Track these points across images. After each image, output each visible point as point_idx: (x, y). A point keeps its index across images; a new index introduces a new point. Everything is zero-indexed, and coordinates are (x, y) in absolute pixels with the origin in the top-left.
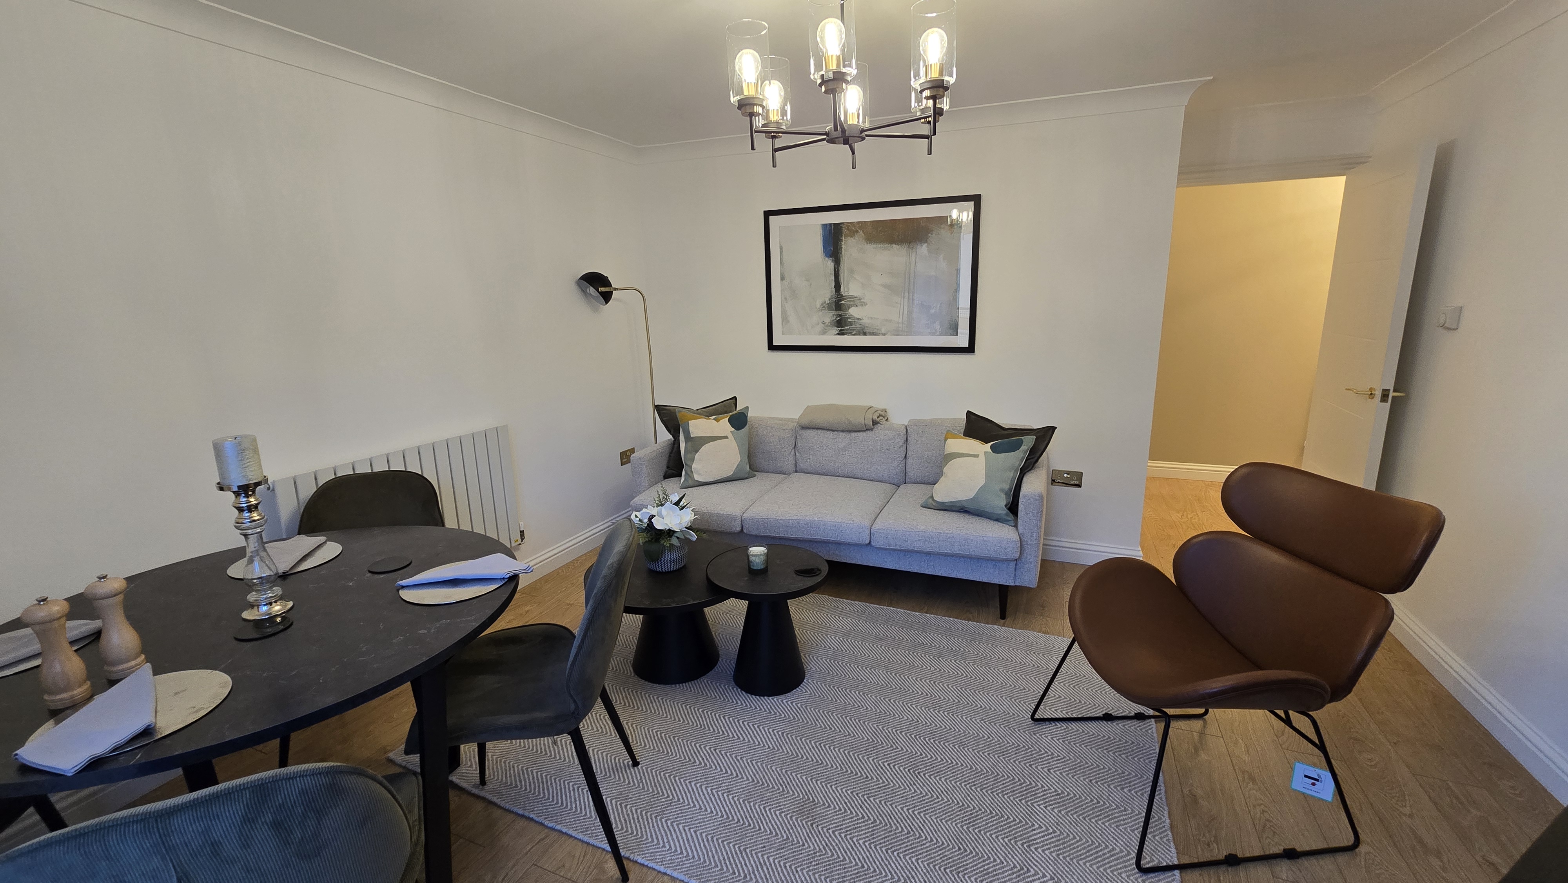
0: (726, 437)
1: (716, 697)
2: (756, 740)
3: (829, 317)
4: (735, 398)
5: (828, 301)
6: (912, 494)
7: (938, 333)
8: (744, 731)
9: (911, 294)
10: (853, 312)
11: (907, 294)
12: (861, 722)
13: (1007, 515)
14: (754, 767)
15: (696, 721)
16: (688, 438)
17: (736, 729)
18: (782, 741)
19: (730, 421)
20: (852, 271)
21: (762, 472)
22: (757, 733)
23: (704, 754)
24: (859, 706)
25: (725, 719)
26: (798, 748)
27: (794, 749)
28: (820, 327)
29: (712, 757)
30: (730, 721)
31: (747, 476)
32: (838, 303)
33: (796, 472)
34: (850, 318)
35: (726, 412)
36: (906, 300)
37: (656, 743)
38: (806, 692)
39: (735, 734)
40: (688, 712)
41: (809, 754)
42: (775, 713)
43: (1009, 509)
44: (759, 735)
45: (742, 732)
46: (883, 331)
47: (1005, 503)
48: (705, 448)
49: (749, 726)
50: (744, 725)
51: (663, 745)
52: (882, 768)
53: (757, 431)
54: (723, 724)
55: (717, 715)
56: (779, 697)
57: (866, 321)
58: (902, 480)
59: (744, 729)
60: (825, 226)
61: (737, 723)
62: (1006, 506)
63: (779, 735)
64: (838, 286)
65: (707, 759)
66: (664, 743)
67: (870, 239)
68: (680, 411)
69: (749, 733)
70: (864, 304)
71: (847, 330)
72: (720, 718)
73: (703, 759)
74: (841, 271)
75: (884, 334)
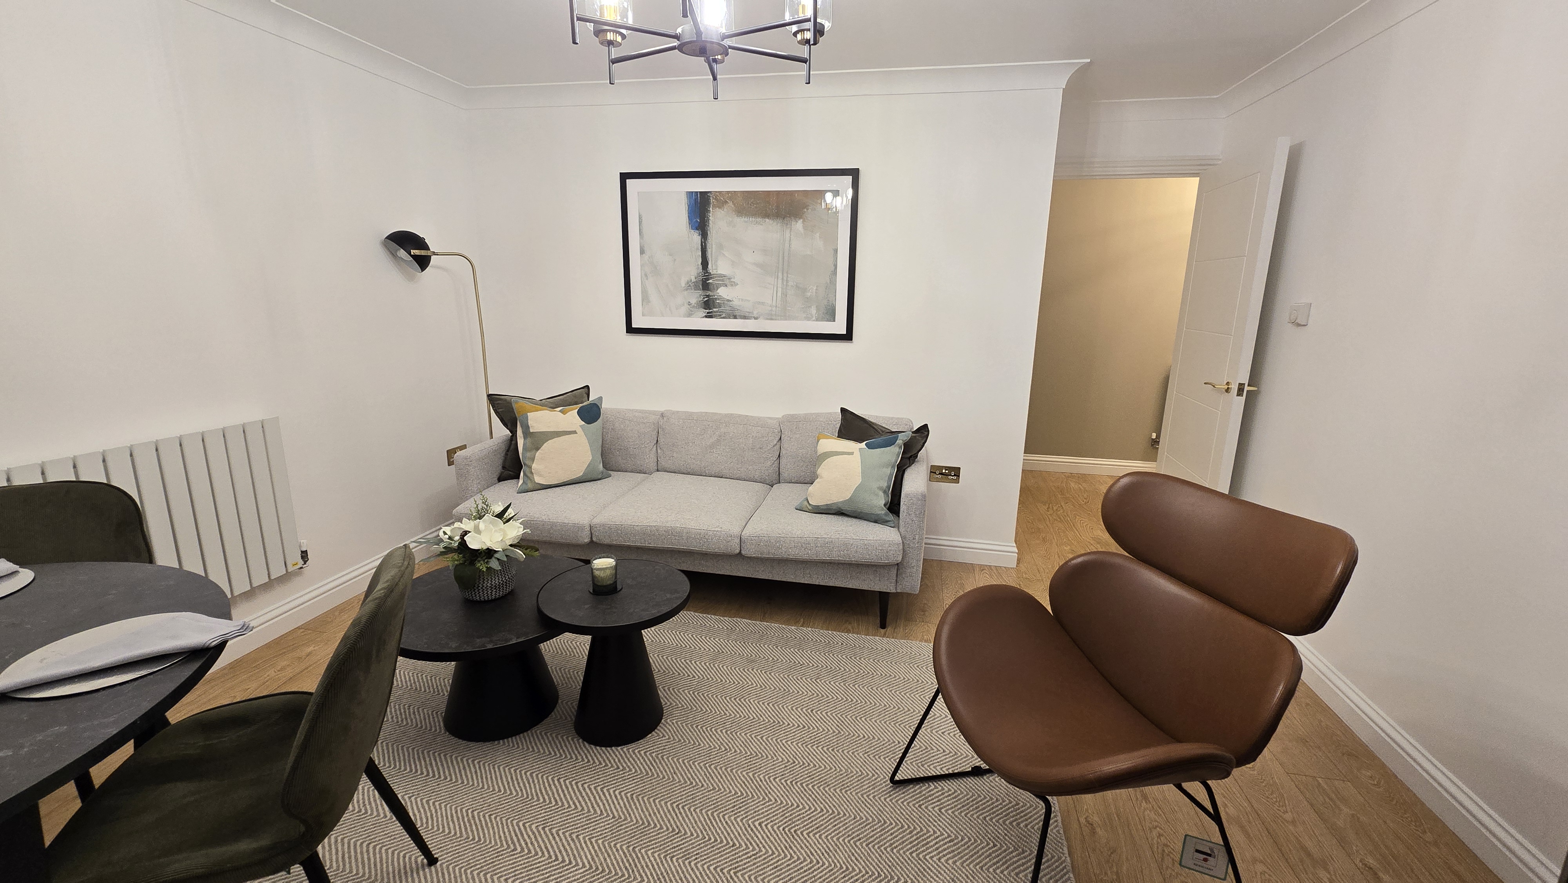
0: (575, 432)
1: (550, 754)
2: (597, 809)
3: (696, 297)
4: (587, 387)
5: (694, 280)
6: (788, 494)
7: (814, 318)
8: (583, 797)
9: (785, 275)
10: (722, 292)
11: (780, 275)
12: (729, 770)
13: (886, 515)
14: (593, 847)
15: (521, 790)
16: (527, 433)
17: (573, 795)
18: (630, 806)
19: (579, 413)
20: (720, 247)
21: (619, 471)
22: (600, 797)
23: (529, 836)
24: (726, 749)
25: (560, 783)
26: (650, 815)
27: (646, 816)
28: (684, 309)
29: (539, 839)
30: (566, 785)
31: (600, 477)
32: (705, 282)
33: (658, 471)
34: (719, 299)
35: (576, 403)
36: (780, 281)
37: (465, 826)
38: (664, 736)
39: (571, 803)
40: (512, 778)
41: (663, 821)
42: (624, 769)
43: (889, 509)
44: (602, 800)
45: (581, 799)
46: (755, 315)
47: (883, 502)
48: (547, 446)
49: (590, 789)
50: (584, 789)
51: (474, 827)
52: (752, 830)
53: (614, 425)
54: (557, 791)
55: (550, 778)
56: (630, 746)
57: (736, 303)
58: (775, 480)
59: (584, 794)
60: (690, 194)
61: (575, 787)
62: (885, 505)
63: (627, 798)
64: (705, 263)
65: (532, 843)
66: (476, 825)
67: (741, 211)
68: (516, 402)
69: (590, 800)
70: (734, 284)
71: (715, 312)
72: (553, 781)
73: (526, 844)
74: (708, 246)
75: (756, 318)
